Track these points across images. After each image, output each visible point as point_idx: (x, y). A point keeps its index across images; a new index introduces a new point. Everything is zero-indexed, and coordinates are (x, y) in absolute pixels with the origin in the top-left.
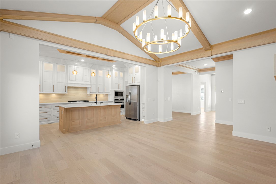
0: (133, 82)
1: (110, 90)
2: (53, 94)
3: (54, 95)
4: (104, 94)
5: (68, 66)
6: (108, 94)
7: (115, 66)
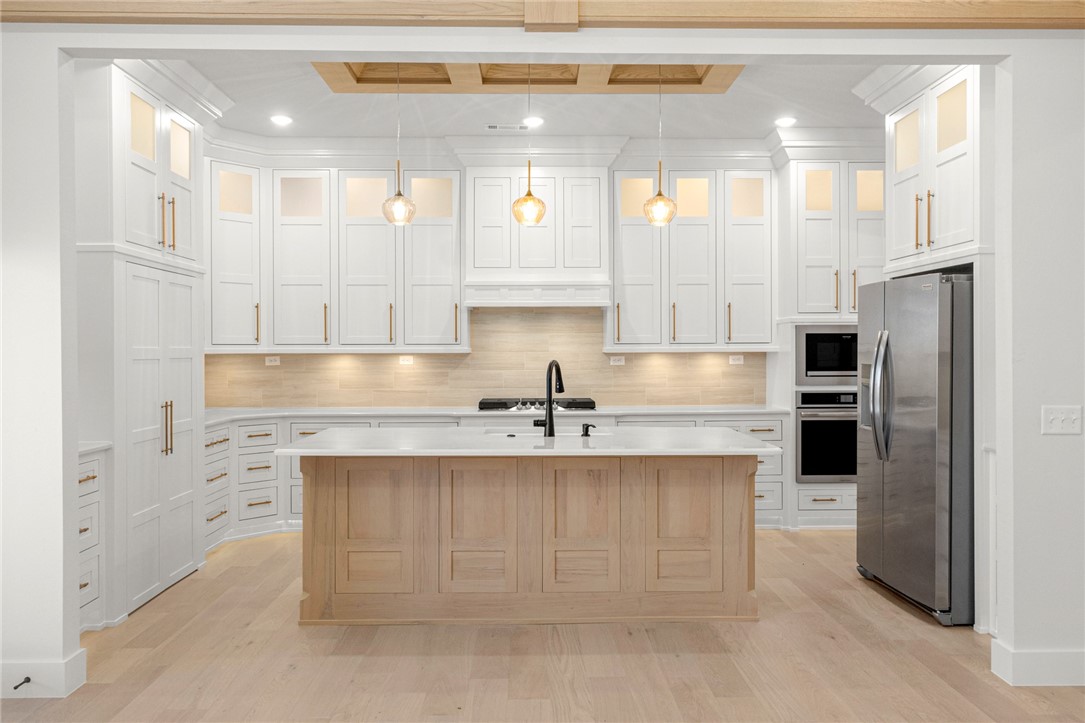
0: (924, 240)
1: (777, 318)
2: (401, 358)
3: (406, 363)
4: (728, 354)
5: (470, 174)
6: (764, 355)
7: (795, 127)
